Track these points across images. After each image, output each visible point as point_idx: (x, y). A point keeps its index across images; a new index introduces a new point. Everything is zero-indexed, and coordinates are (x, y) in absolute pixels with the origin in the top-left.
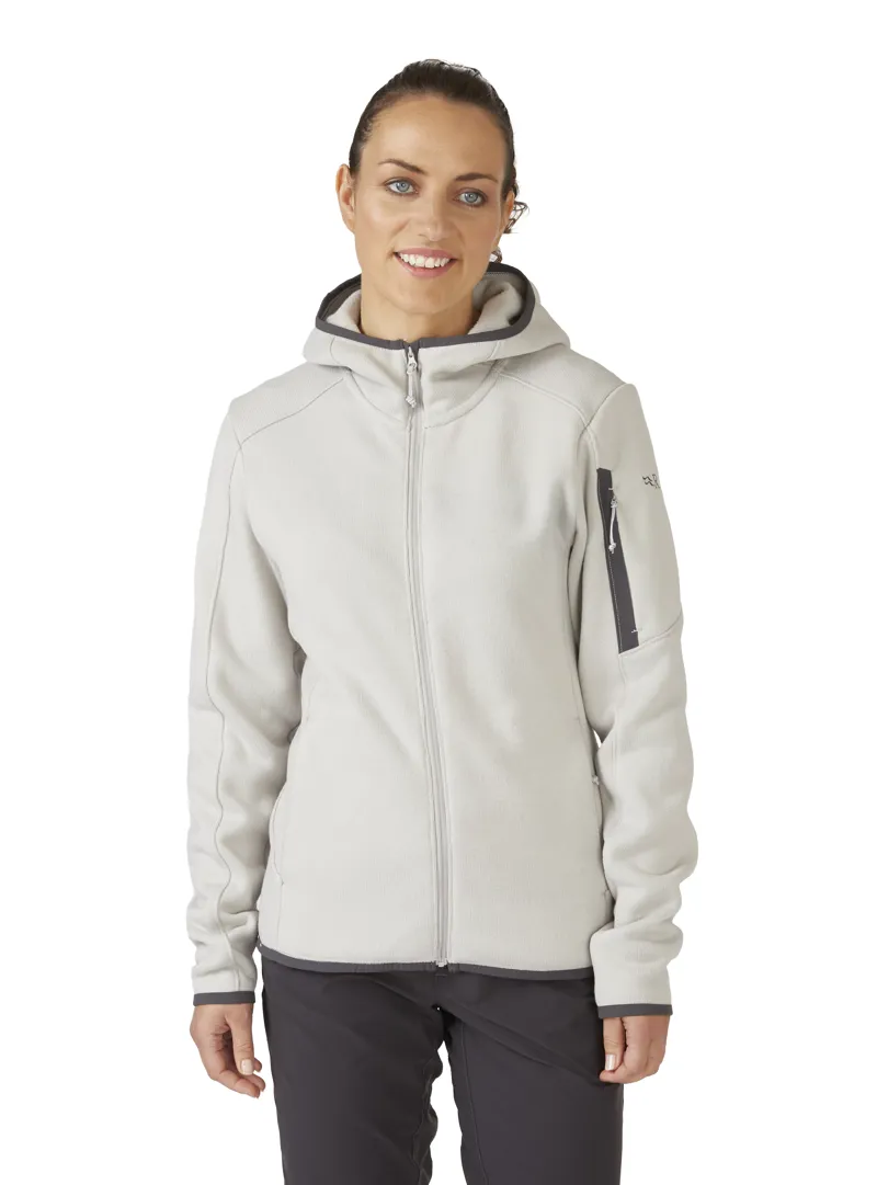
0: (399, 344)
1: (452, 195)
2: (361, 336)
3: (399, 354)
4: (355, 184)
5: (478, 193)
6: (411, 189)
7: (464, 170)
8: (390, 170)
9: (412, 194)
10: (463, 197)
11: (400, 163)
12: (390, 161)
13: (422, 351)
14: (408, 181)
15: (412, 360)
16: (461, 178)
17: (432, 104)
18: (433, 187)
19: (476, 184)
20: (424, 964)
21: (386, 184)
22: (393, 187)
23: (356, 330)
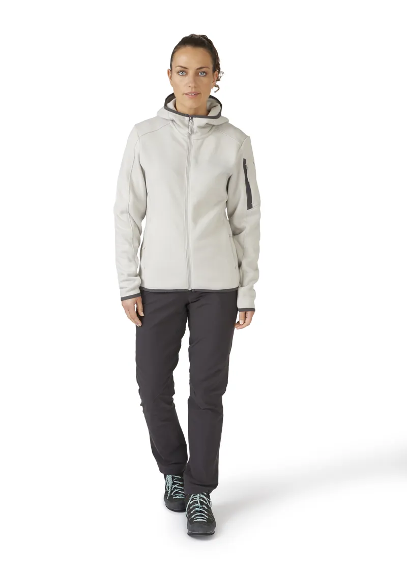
0: (187, 116)
1: (196, 74)
2: (177, 112)
3: (187, 118)
4: (171, 74)
5: (204, 72)
6: (185, 74)
7: (199, 67)
8: (179, 69)
9: (185, 75)
10: (200, 74)
11: (181, 67)
12: (179, 66)
13: (194, 118)
14: (184, 71)
15: (191, 121)
16: (198, 69)
17: (189, 49)
18: (191, 72)
19: (204, 70)
20: (185, 290)
21: (178, 73)
22: (180, 73)
23: (175, 110)
